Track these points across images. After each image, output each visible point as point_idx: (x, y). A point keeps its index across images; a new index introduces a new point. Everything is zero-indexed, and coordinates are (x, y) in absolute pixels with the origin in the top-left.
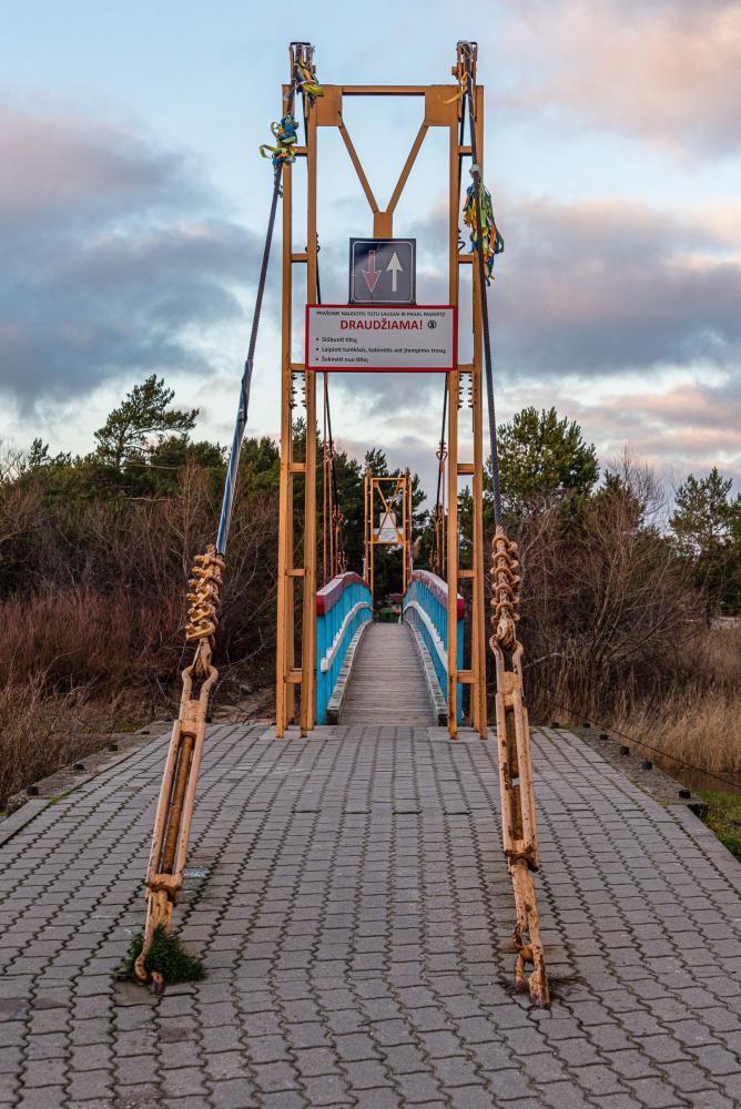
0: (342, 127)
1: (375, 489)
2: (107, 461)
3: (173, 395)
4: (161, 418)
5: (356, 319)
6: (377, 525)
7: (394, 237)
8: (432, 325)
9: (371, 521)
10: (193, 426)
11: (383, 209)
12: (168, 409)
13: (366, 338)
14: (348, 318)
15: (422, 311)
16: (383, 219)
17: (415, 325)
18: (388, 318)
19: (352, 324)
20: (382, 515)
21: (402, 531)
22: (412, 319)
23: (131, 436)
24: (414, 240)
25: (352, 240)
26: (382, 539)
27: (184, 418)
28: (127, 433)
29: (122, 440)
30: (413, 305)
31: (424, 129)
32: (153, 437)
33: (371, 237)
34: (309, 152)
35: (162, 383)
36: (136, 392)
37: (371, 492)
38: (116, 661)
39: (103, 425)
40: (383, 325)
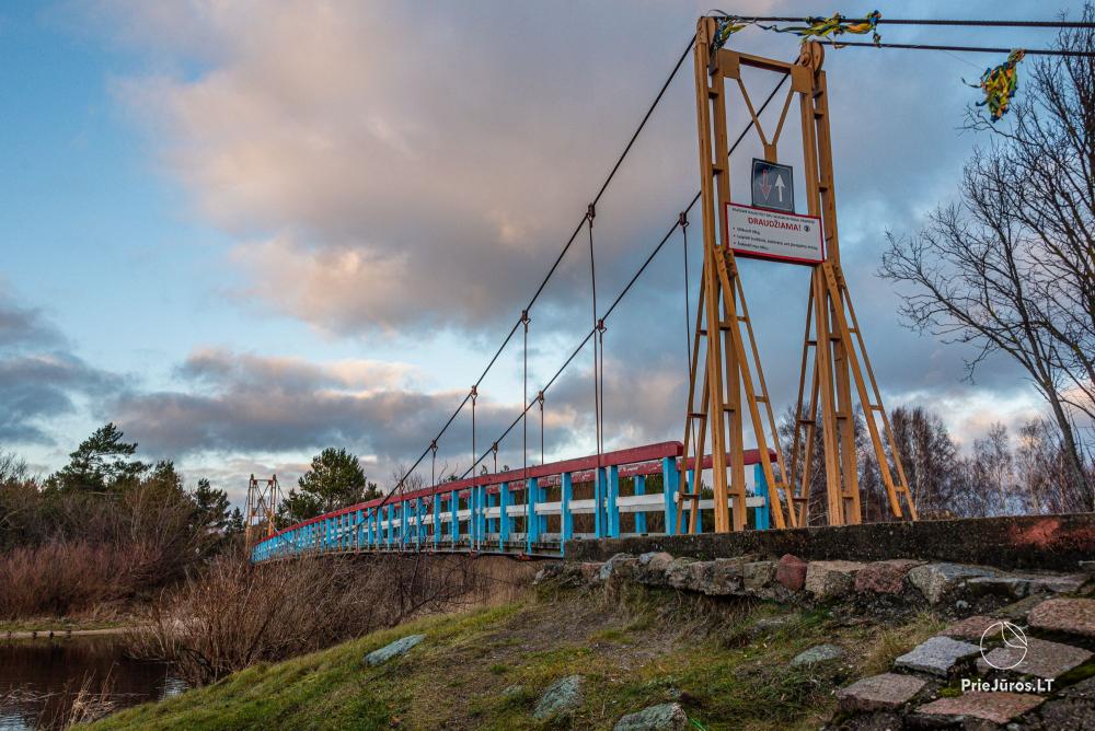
0: (739, 81)
2: (77, 471)
5: (759, 217)
7: (779, 162)
8: (807, 229)
11: (770, 142)
13: (767, 232)
14: (753, 216)
15: (800, 218)
16: (771, 149)
17: (796, 227)
18: (779, 220)
19: (755, 221)
22: (794, 223)
24: (791, 168)
25: (754, 160)
28: (91, 455)
29: (87, 459)
30: (793, 213)
32: (108, 459)
33: (764, 159)
36: (99, 432)
38: (97, 586)
39: (76, 449)
40: (776, 225)
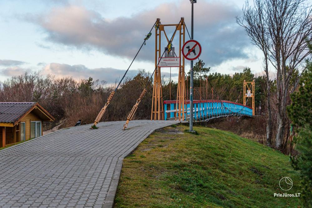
1: (246, 85)
3: (204, 64)
4: (202, 69)
6: (246, 93)
9: (245, 92)
10: (209, 71)
12: (204, 67)
20: (248, 91)
21: (252, 94)
23: (195, 74)
26: (248, 96)
27: (207, 69)
31: (176, 30)
34: (160, 35)
35: (202, 61)
37: (245, 85)
